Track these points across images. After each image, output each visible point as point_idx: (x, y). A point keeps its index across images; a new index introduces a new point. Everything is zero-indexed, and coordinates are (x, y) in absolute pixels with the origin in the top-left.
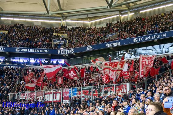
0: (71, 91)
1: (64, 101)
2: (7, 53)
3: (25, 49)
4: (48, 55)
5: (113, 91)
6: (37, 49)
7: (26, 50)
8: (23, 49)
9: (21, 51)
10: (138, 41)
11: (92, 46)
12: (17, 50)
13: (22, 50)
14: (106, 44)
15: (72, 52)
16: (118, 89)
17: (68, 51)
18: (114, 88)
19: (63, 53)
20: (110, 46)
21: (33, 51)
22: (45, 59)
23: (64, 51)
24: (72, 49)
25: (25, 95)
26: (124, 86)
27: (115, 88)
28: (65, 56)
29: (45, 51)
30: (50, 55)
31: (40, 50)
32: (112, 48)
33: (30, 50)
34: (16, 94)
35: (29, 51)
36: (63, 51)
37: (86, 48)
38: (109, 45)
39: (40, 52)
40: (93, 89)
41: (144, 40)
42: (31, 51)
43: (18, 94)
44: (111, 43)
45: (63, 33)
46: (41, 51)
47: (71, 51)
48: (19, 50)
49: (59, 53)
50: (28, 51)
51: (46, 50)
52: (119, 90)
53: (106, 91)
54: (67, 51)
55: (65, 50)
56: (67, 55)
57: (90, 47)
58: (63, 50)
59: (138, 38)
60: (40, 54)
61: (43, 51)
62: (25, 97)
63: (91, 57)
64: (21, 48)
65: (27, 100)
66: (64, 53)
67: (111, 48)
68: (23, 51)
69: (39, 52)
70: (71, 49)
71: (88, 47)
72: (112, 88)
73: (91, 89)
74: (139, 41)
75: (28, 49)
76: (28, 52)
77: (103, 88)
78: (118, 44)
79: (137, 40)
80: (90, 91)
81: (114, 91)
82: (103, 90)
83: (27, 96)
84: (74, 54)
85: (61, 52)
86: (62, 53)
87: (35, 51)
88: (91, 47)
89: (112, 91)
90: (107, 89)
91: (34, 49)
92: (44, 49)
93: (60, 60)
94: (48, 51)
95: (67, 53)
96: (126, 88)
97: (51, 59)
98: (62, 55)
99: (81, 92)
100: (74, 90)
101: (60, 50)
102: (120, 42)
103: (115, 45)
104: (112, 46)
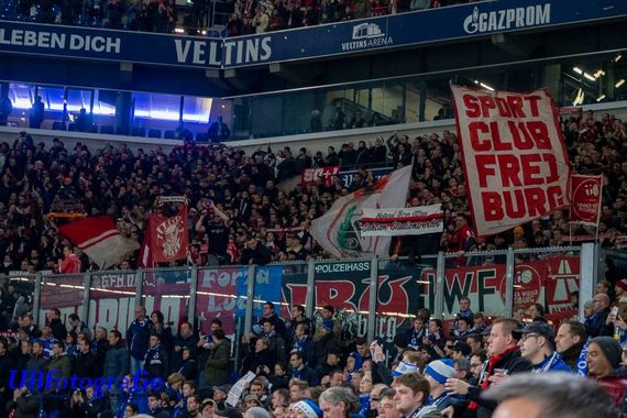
0: (249, 283)
4: (118, 65)
5: (497, 293)
6: (51, 30)
11: (380, 23)
14: (469, 11)
15: (262, 52)
16: (527, 276)
17: (234, 50)
18: (503, 271)
19: (205, 57)
20: (493, 24)
21: (30, 39)
22: (97, 92)
23: (213, 46)
24: (262, 38)
26: (565, 267)
27: (509, 275)
28: (216, 75)
29: (99, 44)
30: (126, 66)
31: (73, 37)
32: (501, 39)
33: (8, 37)
35: (3, 41)
36: (206, 49)
37: (346, 33)
38: (487, 21)
39: (72, 47)
40: (380, 272)
42: (14, 42)
44: (496, 7)
46: (77, 42)
47: (252, 50)
49: (182, 58)
51: (105, 35)
53: (456, 290)
54: (229, 46)
55: (219, 42)
56: (229, 74)
57: (370, 31)
58: (208, 42)
60: (70, 62)
61: (89, 43)
63: (370, 86)
66: (213, 61)
67: (494, 41)
69: (62, 45)
70: (253, 39)
71: (356, 29)
72: (492, 274)
73: (367, 274)
77: (440, 269)
78: (540, 16)
80: (361, 288)
81: (503, 291)
82: (439, 280)
84: (275, 68)
85: (198, 52)
86: (202, 57)
87: (41, 39)
88: (374, 31)
89: (492, 291)
90: (462, 277)
91: (37, 30)
92: (93, 34)
93: (185, 98)
94: (117, 45)
95: (228, 62)
96: (577, 276)
97: (134, 93)
98: (203, 72)
99: (310, 289)
100: (264, 276)
101: (189, 43)
102: (548, 6)
103: (520, 22)
104: (504, 24)
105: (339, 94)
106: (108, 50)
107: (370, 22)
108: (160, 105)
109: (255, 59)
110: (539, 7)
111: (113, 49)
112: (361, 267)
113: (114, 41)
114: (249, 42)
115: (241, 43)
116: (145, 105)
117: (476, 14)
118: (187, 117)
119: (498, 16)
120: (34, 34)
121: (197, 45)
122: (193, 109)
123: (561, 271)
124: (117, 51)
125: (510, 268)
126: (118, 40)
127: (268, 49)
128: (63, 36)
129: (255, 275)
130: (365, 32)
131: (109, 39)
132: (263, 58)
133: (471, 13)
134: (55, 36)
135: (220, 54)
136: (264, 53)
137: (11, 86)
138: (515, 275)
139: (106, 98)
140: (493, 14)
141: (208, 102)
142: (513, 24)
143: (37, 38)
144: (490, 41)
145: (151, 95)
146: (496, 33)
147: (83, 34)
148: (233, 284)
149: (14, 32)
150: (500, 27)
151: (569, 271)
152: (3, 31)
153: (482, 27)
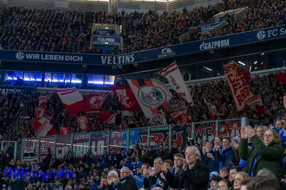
0: (128, 135)
3: (35, 53)
4: (82, 65)
5: (213, 135)
6: (58, 54)
7: (37, 56)
8: (31, 53)
9: (27, 57)
10: (266, 37)
11: (171, 48)
12: (19, 56)
13: (29, 56)
14: (201, 43)
15: (131, 59)
16: (223, 129)
17: (122, 59)
18: (214, 128)
19: (112, 62)
20: (210, 47)
21: (52, 57)
23: (114, 58)
24: (131, 54)
25: (34, 144)
26: (235, 125)
27: (217, 129)
28: (116, 68)
29: (75, 59)
30: (85, 66)
31: (66, 56)
32: (213, 52)
33: (44, 57)
34: (16, 143)
35: (42, 58)
36: (112, 59)
37: (160, 52)
38: (208, 46)
39: (66, 60)
40: (172, 130)
41: (279, 35)
42: (46, 59)
43: (20, 143)
44: (211, 41)
46: (68, 58)
47: (128, 59)
48: (23, 57)
49: (104, 62)
50: (40, 57)
51: (77, 55)
52: (225, 132)
53: (199, 135)
54: (120, 58)
55: (116, 56)
56: (120, 67)
58: (112, 56)
59: (266, 31)
61: (72, 58)
62: (33, 148)
64: (27, 52)
65: (38, 154)
66: (114, 63)
67: (210, 53)
68: (31, 58)
69: (62, 59)
70: (128, 55)
71: (163, 50)
72: (211, 129)
73: (168, 131)
74: (269, 36)
75: (40, 54)
76: (40, 60)
77: (193, 128)
78: (226, 43)
79: (264, 36)
80: (166, 135)
81: (215, 135)
82: (193, 132)
83: (38, 145)
84: (136, 64)
85: (109, 60)
86: (110, 62)
88: (169, 51)
89: (211, 135)
90: (200, 130)
91: (54, 54)
92: (73, 55)
93: (106, 76)
94: (81, 59)
95: (120, 63)
96: (239, 128)
97: (88, 75)
98: (111, 66)
99: (148, 137)
100: (133, 133)
101: (106, 57)
102: (228, 40)
103: (219, 46)
104: (214, 46)
106: (78, 60)
107: (168, 48)
108: (97, 79)
109: (129, 62)
110: (225, 40)
111: (80, 60)
112: (166, 129)
113: (80, 57)
114: (127, 56)
115: (124, 56)
116: (92, 79)
117: (204, 44)
118: (106, 83)
119: (211, 44)
120: (53, 56)
121: (109, 57)
122: (108, 80)
123: (234, 127)
124: (81, 60)
125: (217, 127)
126: (82, 57)
127: (133, 58)
128: (63, 56)
129: (130, 132)
130: (166, 51)
131: (79, 57)
132: (131, 61)
133: (202, 43)
134: (60, 56)
135: (117, 60)
136: (132, 60)
137: (46, 74)
138: (219, 129)
139: (78, 77)
140: (210, 43)
141: (113, 77)
142: (217, 46)
143: (54, 57)
144: (209, 53)
145: (94, 76)
146: (211, 50)
147: (70, 55)
148: (122, 136)
149: (46, 55)
150: (212, 48)
151: (236, 126)
152: (42, 55)
153: (206, 48)
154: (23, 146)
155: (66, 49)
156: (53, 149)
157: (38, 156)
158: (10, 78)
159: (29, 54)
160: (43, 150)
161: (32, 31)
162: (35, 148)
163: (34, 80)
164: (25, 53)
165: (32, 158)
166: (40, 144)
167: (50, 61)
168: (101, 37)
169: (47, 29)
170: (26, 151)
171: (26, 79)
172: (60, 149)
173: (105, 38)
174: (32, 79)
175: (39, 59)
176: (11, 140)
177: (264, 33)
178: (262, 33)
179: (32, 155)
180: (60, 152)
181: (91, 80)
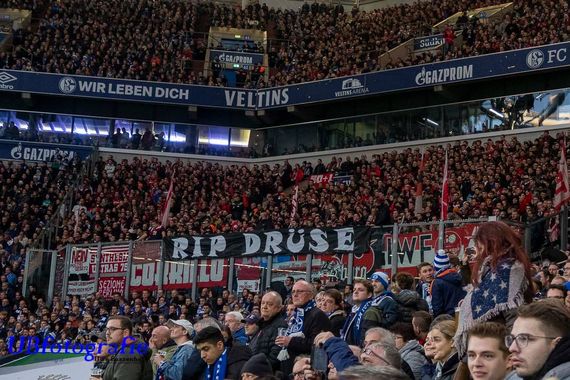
1: (241, 283)
2: (26, 95)
3: (97, 81)
4: (187, 107)
5: (433, 250)
6: (142, 84)
7: (100, 87)
8: (89, 80)
9: (82, 89)
10: (545, 63)
11: (360, 78)
12: (66, 85)
13: (84, 87)
14: (419, 70)
15: (282, 98)
16: (452, 239)
17: (264, 97)
18: (436, 235)
19: (245, 102)
20: (435, 79)
21: (129, 90)
22: (173, 126)
23: (250, 94)
24: (282, 89)
25: (89, 256)
27: (441, 238)
28: (252, 114)
29: (174, 94)
30: (193, 109)
31: (157, 89)
32: (440, 88)
33: (114, 89)
34: (54, 254)
35: (110, 91)
36: (245, 97)
37: (337, 85)
38: (431, 76)
39: (157, 95)
42: (118, 92)
43: (63, 253)
44: (437, 67)
45: (250, 27)
46: (160, 92)
47: (276, 97)
48: (72, 87)
49: (229, 102)
50: (106, 89)
51: (179, 87)
52: (456, 245)
53: (406, 249)
54: (261, 95)
55: (254, 92)
56: (261, 113)
57: (353, 84)
58: (247, 92)
59: (545, 51)
60: (156, 105)
61: (168, 93)
62: (87, 264)
63: (354, 121)
64: (80, 79)
65: (96, 277)
66: (250, 104)
67: (436, 89)
68: (88, 90)
69: (150, 95)
70: (277, 90)
71: (344, 83)
72: (429, 237)
74: (550, 61)
75: (107, 83)
76: (107, 94)
77: (395, 234)
78: (466, 73)
79: (540, 60)
81: (437, 248)
82: (395, 241)
83: (96, 260)
84: (291, 109)
85: (240, 99)
86: (243, 102)
87: (136, 90)
88: (356, 84)
89: (429, 249)
90: (409, 239)
91: (134, 84)
92: (170, 87)
93: (232, 130)
94: (187, 94)
95: (260, 105)
97: (198, 126)
98: (244, 112)
101: (234, 93)
102: (471, 66)
103: (452, 77)
104: (442, 78)
105: (334, 126)
106: (181, 98)
107: (354, 78)
108: (215, 134)
109: (278, 103)
110: (465, 67)
111: (184, 96)
113: (184, 92)
114: (274, 92)
115: (268, 93)
116: (205, 135)
117: (423, 72)
118: (233, 143)
119: (438, 73)
120: (131, 87)
121: (240, 94)
122: (238, 137)
124: (187, 98)
125: (441, 233)
126: (187, 91)
127: (286, 97)
128: (151, 88)
130: (350, 84)
131: (181, 91)
132: (283, 102)
133: (421, 71)
134: (145, 88)
135: (255, 100)
136: (284, 99)
137: (117, 121)
138: (444, 238)
139: (179, 130)
141: (247, 133)
142: (448, 78)
143: (133, 90)
144: (433, 90)
145: (210, 127)
146: (437, 84)
147: (164, 87)
149: (118, 86)
150: (440, 80)
152: (110, 85)
153: (428, 81)
154: (69, 261)
155: (157, 74)
156: (125, 266)
157: (96, 280)
158: (47, 128)
159: (86, 83)
160: (107, 270)
161: (92, 38)
162: (91, 265)
163: (94, 132)
164: (77, 79)
165: (84, 284)
166: (101, 257)
167: (125, 96)
168: (226, 54)
169: (122, 34)
170: (73, 271)
171: (80, 131)
172: (139, 267)
173: (234, 55)
174: (91, 132)
175: (103, 91)
176: (46, 247)
177: (540, 54)
178: (537, 55)
179: (85, 277)
180: (139, 273)
181: (204, 137)
